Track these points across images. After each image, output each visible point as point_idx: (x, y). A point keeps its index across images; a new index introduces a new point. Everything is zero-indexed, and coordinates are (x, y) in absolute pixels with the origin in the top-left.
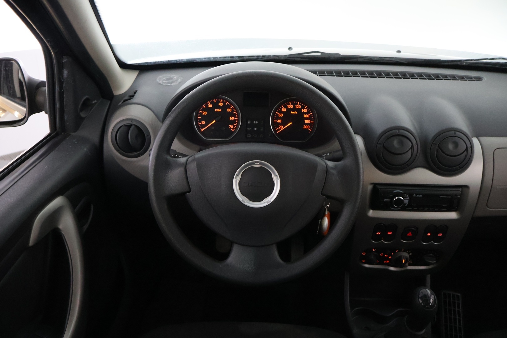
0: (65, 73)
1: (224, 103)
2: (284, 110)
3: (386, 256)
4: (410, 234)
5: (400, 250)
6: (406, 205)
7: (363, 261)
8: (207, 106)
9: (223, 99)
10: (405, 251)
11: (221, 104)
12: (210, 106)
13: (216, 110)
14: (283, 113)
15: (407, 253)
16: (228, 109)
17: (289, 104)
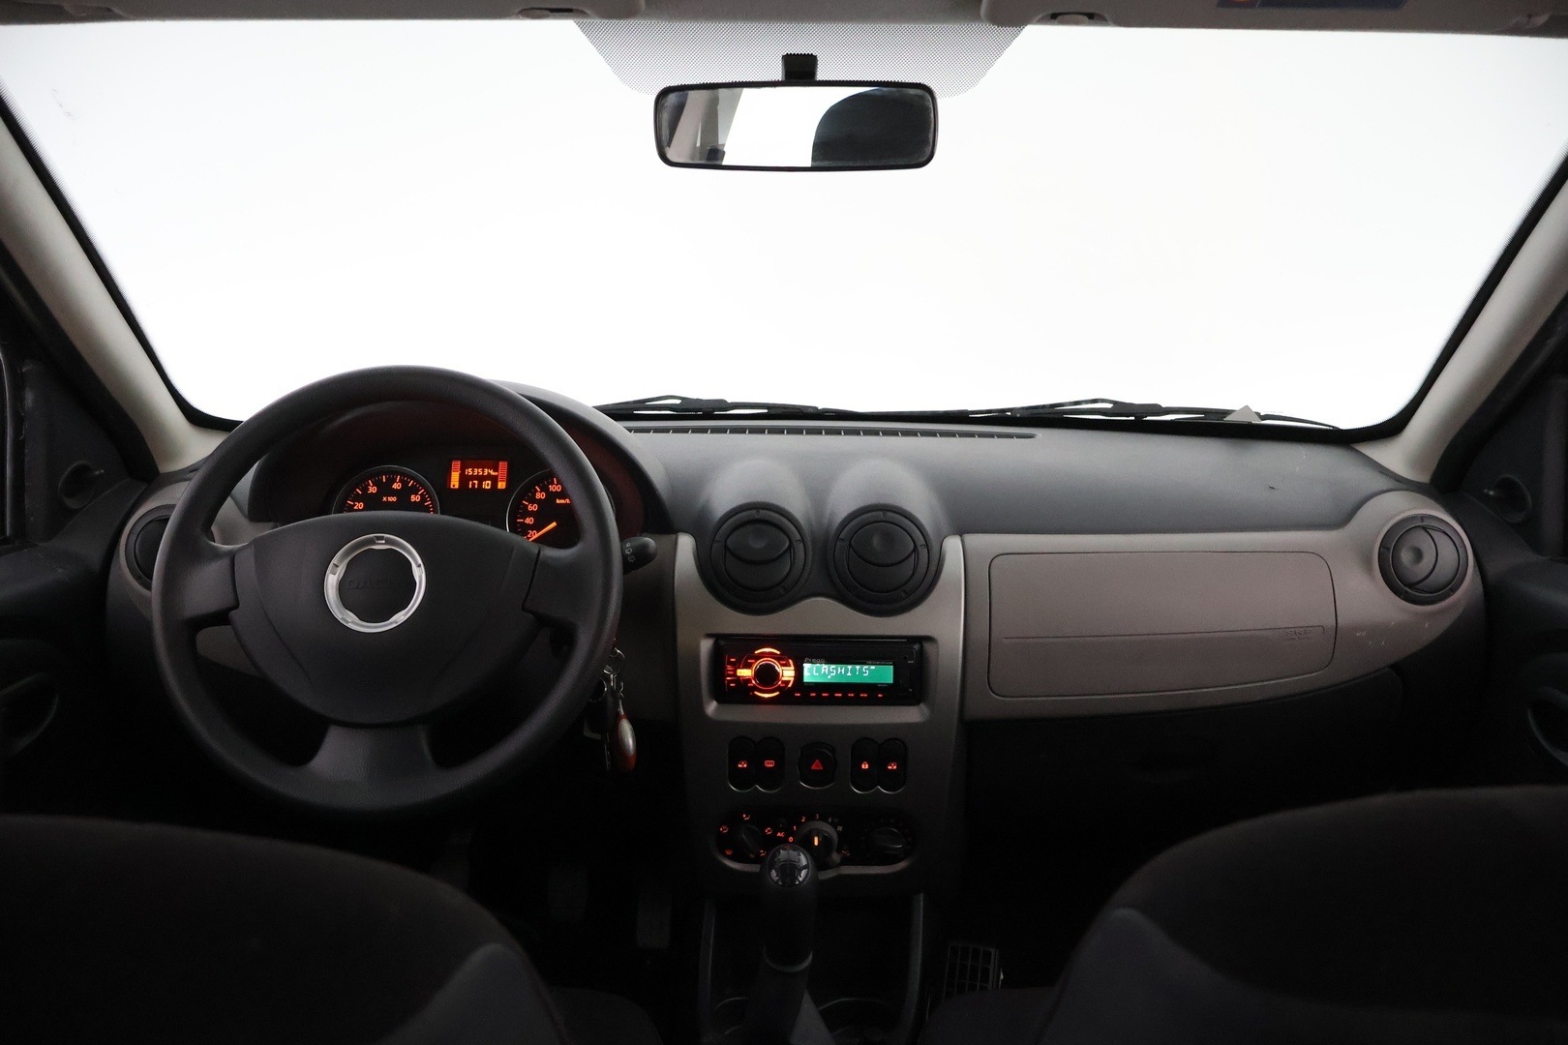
0: (29, 398)
1: (404, 483)
2: (541, 495)
3: (779, 834)
4: (816, 766)
5: (811, 818)
6: (790, 685)
7: (728, 853)
8: (365, 489)
9: (403, 474)
10: (824, 818)
11: (396, 486)
12: (373, 490)
13: (385, 499)
14: (539, 502)
15: (829, 823)
16: (412, 497)
17: (552, 483)
